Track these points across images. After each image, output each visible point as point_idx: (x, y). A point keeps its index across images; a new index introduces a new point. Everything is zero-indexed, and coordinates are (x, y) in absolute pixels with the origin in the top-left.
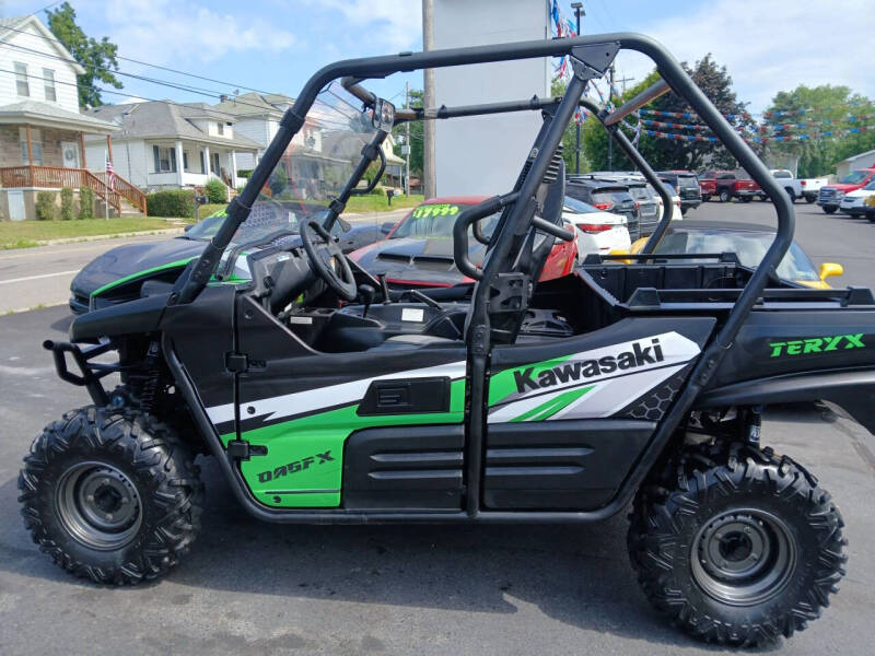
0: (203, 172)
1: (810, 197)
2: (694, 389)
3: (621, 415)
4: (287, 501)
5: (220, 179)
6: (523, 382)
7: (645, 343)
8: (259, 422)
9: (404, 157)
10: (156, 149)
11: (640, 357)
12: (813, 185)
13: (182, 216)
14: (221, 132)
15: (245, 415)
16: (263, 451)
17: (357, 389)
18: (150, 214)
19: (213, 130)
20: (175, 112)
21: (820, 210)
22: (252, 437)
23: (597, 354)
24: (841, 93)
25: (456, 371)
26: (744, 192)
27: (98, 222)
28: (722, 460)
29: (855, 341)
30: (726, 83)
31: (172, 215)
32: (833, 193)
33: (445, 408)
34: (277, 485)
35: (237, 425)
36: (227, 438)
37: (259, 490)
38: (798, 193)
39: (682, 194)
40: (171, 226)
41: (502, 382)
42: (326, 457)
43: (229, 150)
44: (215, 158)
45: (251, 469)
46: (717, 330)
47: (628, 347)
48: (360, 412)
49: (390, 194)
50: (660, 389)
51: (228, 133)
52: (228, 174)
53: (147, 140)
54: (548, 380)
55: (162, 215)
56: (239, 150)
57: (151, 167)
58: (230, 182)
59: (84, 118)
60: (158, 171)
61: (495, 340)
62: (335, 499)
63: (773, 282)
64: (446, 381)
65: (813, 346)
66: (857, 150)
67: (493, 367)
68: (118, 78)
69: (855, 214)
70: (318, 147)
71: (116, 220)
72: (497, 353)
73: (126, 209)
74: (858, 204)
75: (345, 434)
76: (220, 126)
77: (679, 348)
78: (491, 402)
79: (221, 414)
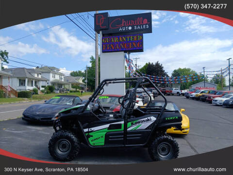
0: (32, 86)
1: (183, 94)
2: (156, 124)
3: (146, 129)
4: (96, 144)
5: (36, 88)
6: (132, 124)
7: (149, 118)
8: (92, 131)
9: (85, 83)
10: (20, 80)
11: (148, 120)
12: (183, 91)
13: (27, 97)
14: (38, 76)
15: (90, 130)
16: (92, 136)
17: (108, 126)
18: (18, 97)
19: (36, 76)
20: (26, 71)
21: (185, 97)
22: (91, 134)
23: (142, 120)
24: (189, 70)
25: (122, 122)
26: (168, 93)
27: (4, 99)
28: (161, 136)
29: (177, 117)
30: (162, 68)
31: (24, 97)
32: (188, 94)
33: (121, 128)
34: (94, 142)
35: (88, 132)
36: (86, 134)
37: (91, 143)
38: (180, 93)
39: (154, 93)
40: (24, 100)
41: (129, 124)
42: (102, 137)
43: (39, 80)
44: (36, 82)
45: (90, 139)
46: (158, 116)
47: (147, 119)
48: (108, 129)
49: (82, 92)
50: (151, 125)
51: (40, 76)
52: (38, 86)
53: (18, 78)
54: (136, 123)
55: (22, 97)
56: (42, 81)
57: (18, 85)
58: (39, 89)
59: (3, 72)
60: (20, 85)
61: (128, 118)
62: (103, 144)
63: (165, 109)
64: (121, 124)
65: (171, 118)
66: (194, 83)
67: (128, 122)
68: (8, 61)
69: (193, 98)
70: (63, 80)
71: (9, 99)
72: (128, 120)
73: (12, 96)
74: (194, 96)
75: (105, 133)
76: (38, 75)
77: (153, 119)
78: (128, 127)
79: (86, 130)
